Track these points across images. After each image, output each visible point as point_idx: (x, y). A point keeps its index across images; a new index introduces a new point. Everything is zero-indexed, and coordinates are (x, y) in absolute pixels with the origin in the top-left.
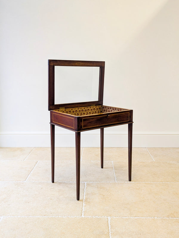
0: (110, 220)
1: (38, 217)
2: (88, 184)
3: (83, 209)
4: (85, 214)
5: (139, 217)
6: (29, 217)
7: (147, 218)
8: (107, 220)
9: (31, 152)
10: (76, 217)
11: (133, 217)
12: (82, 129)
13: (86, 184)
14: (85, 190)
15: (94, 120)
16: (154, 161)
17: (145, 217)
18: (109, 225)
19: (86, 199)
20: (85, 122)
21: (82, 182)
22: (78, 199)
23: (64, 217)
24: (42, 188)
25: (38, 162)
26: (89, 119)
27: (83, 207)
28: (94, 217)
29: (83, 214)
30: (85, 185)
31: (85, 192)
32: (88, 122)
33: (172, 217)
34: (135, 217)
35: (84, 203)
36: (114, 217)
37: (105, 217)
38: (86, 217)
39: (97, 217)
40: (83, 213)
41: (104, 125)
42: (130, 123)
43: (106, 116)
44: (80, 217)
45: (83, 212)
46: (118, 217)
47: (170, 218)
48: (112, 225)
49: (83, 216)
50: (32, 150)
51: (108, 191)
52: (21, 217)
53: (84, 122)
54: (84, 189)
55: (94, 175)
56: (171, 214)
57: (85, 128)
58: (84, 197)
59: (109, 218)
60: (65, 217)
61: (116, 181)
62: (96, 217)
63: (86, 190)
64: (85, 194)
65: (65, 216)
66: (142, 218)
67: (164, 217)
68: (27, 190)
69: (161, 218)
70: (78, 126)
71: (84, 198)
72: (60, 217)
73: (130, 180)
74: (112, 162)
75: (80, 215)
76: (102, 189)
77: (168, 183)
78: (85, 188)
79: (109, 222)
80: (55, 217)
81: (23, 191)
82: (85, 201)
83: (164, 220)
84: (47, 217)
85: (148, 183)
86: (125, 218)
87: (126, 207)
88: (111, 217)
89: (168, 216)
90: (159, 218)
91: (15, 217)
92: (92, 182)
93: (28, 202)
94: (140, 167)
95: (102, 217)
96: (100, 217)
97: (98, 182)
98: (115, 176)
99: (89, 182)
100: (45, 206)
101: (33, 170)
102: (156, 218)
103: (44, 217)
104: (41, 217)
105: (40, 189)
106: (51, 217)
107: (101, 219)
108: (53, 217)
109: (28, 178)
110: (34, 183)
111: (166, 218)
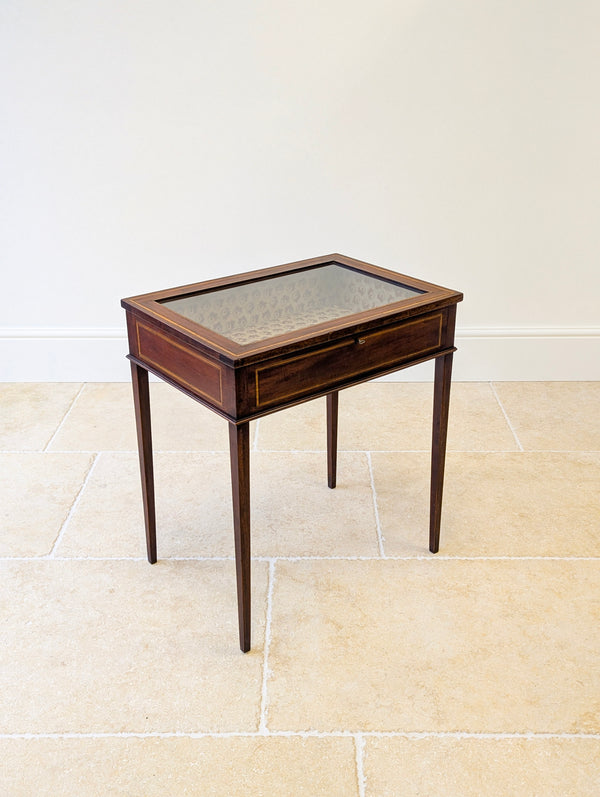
0: (365, 749)
1: (99, 736)
2: (281, 570)
3: (264, 694)
4: (270, 721)
5: (468, 732)
6: (65, 736)
7: (498, 737)
8: (352, 751)
9: (70, 406)
10: (238, 737)
11: (448, 734)
12: (254, 409)
13: (272, 568)
14: (269, 596)
15: (300, 367)
16: (522, 450)
17: (489, 732)
18: (360, 774)
19: (276, 642)
20: (268, 380)
21: (260, 559)
22: (246, 647)
23: (193, 736)
24: (112, 591)
25: (97, 458)
26: (281, 366)
27: (264, 684)
28: (305, 735)
29: (263, 720)
30: (272, 574)
31: (270, 609)
32: (281, 377)
33: (589, 733)
34: (454, 732)
35: (266, 666)
36: (379, 735)
37: (347, 734)
38: (274, 734)
39: (315, 733)
40: (263, 716)
42: (442, 354)
43: (352, 342)
44: (253, 735)
45: (263, 708)
46: (394, 734)
47: (584, 736)
48: (371, 775)
49: (264, 731)
50: (73, 399)
51: (353, 605)
52: (37, 737)
53: (264, 381)
54: (267, 593)
55: (302, 522)
56: (586, 714)
57: (268, 402)
58: (267, 634)
59: (359, 736)
60: (200, 735)
61: (382, 552)
62: (311, 734)
63: (273, 595)
64: (269, 618)
65: (196, 732)
66: (481, 736)
67: (559, 732)
68: (58, 601)
69: (549, 736)
70: (239, 401)
71: (267, 638)
72: (178, 734)
73: (434, 547)
74: (368, 453)
75: (254, 728)
76: (331, 595)
77: (572, 558)
78: (271, 587)
79: (359, 760)
80: (162, 736)
81: (42, 607)
82: (270, 655)
83: (560, 745)
84: (132, 734)
85: (500, 561)
86: (419, 736)
87: (422, 684)
88: (365, 734)
89: (574, 724)
90: (541, 736)
91: (15, 736)
92: (294, 559)
93: (63, 664)
94: (470, 479)
95: (333, 734)
96: (325, 734)
97: (318, 558)
98: (378, 529)
99: (284, 558)
100: (123, 681)
101: (78, 498)
102: (529, 736)
103: (119, 735)
104: (108, 735)
105: (107, 593)
106: (148, 735)
107: (330, 747)
108: (153, 734)
109: (60, 540)
110: (82, 562)
111: (568, 736)
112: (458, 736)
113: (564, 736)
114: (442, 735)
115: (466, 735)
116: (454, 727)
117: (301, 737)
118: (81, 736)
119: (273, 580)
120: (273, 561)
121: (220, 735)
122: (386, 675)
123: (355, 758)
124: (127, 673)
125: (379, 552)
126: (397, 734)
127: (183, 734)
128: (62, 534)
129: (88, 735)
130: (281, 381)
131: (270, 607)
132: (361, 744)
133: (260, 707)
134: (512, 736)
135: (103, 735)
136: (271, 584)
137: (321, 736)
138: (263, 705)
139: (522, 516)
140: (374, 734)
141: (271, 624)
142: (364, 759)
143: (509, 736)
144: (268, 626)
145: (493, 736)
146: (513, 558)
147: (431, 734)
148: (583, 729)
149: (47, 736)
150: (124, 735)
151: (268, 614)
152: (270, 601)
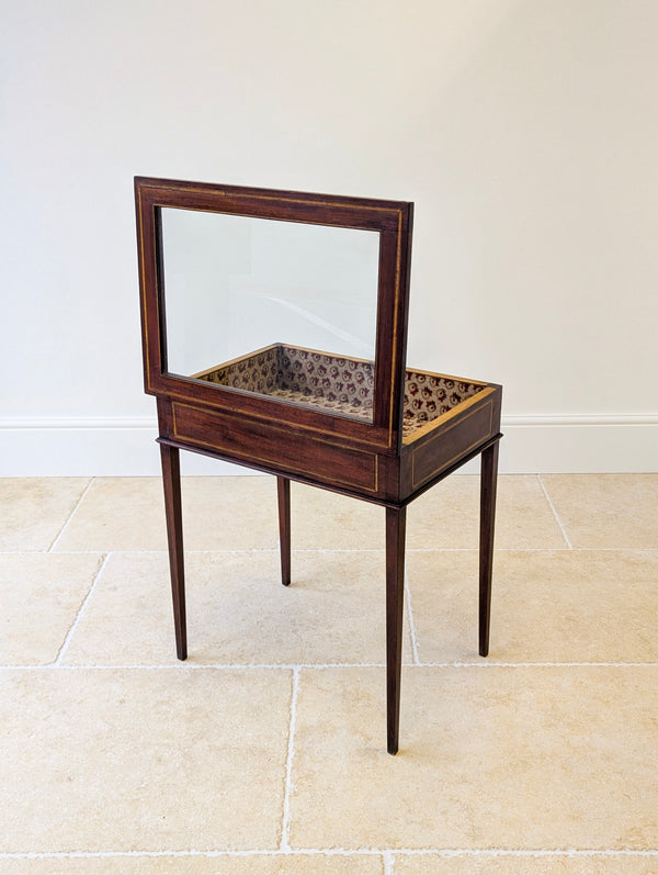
0: (394, 867)
1: (108, 855)
2: (306, 677)
3: (286, 810)
4: (292, 838)
5: (505, 849)
6: (72, 855)
7: (537, 854)
8: (380, 869)
9: (77, 502)
10: (257, 856)
11: (484, 851)
13: (297, 677)
14: (293, 706)
16: (571, 549)
19: (300, 755)
21: (284, 666)
23: (209, 854)
24: (122, 702)
25: (107, 559)
27: (287, 799)
28: (330, 853)
29: (285, 839)
30: (296, 683)
31: (293, 720)
33: (635, 849)
34: (489, 848)
35: (288, 780)
36: (409, 852)
37: (375, 851)
38: (296, 852)
39: (341, 851)
40: (284, 833)
44: (274, 853)
45: (285, 825)
46: (425, 851)
47: (629, 853)
49: (285, 849)
50: (81, 495)
52: (41, 856)
54: (290, 702)
55: (330, 627)
56: (632, 829)
59: (388, 854)
60: (216, 854)
61: (416, 659)
63: (296, 705)
64: (293, 729)
65: (213, 850)
66: (518, 853)
67: (602, 849)
68: (64, 713)
69: (592, 853)
71: (290, 751)
72: (193, 852)
75: (276, 846)
76: (360, 705)
77: (622, 664)
78: (295, 696)
80: (176, 854)
81: (45, 719)
82: (292, 768)
83: (603, 861)
84: (144, 853)
85: (543, 668)
86: (451, 853)
87: (456, 798)
88: (393, 852)
89: (619, 840)
90: (585, 853)
91: (17, 856)
92: (321, 667)
93: (69, 779)
94: (513, 579)
95: (360, 852)
96: (352, 852)
97: (346, 665)
98: (413, 635)
99: (310, 666)
100: (134, 797)
101: (86, 602)
102: (571, 853)
103: (130, 853)
104: (117, 854)
105: (117, 704)
106: (161, 853)
107: (357, 865)
108: (165, 853)
109: (66, 647)
110: (90, 671)
111: (613, 852)
112: (495, 853)
113: (608, 852)
114: (478, 852)
115: (502, 852)
116: (490, 843)
117: (325, 855)
118: (88, 855)
119: (297, 688)
120: (297, 669)
121: (237, 854)
122: (418, 789)
124: (138, 789)
125: (413, 658)
126: (429, 851)
127: (198, 853)
128: (68, 640)
129: (97, 855)
131: (293, 717)
132: (390, 862)
133: (281, 823)
134: (553, 853)
135: (113, 854)
136: (295, 692)
137: (346, 854)
138: (285, 821)
139: (569, 619)
140: (404, 851)
141: (295, 736)
143: (549, 853)
144: (292, 738)
145: (531, 853)
146: (558, 665)
147: (466, 851)
148: (628, 845)
149: (52, 855)
150: (135, 854)
151: (292, 724)
152: (293, 712)
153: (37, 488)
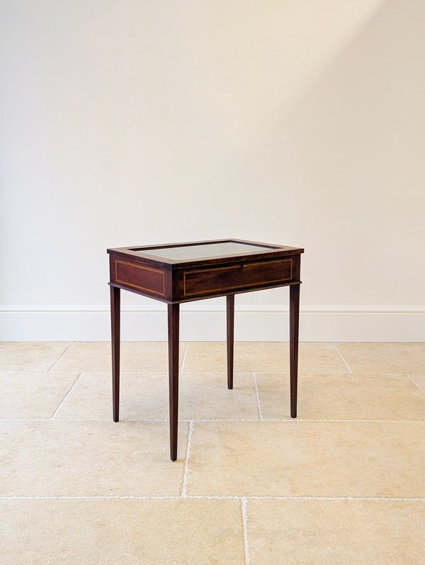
0: (247, 504)
1: (81, 498)
2: (197, 425)
3: (185, 479)
4: (188, 491)
5: (312, 497)
6: (60, 498)
7: (330, 499)
8: (239, 505)
9: (65, 352)
10: (168, 499)
11: (300, 498)
12: (182, 297)
13: (191, 424)
14: (189, 437)
15: (210, 276)
16: (351, 373)
18: (244, 515)
19: (193, 458)
20: (191, 281)
21: (184, 420)
22: (174, 457)
23: (140, 498)
24: (90, 434)
25: (81, 376)
26: (199, 273)
27: (185, 476)
28: (210, 498)
29: (184, 491)
30: (191, 428)
31: (190, 442)
32: (198, 280)
33: (387, 497)
34: (303, 496)
35: (186, 467)
36: (256, 498)
37: (236, 497)
38: (191, 497)
39: (217, 497)
40: (184, 489)
41: (233, 288)
43: (240, 266)
44: (178, 497)
45: (184, 486)
46: (265, 497)
47: (383, 499)
48: (251, 515)
49: (184, 496)
50: (67, 349)
51: (242, 441)
52: (43, 498)
53: (189, 281)
55: (211, 404)
56: (386, 489)
57: (190, 294)
58: (188, 452)
59: (244, 499)
60: (144, 498)
61: (261, 418)
62: (214, 497)
63: (192, 437)
64: (189, 447)
65: (142, 496)
66: (318, 498)
67: (367, 497)
68: (57, 438)
69: (362, 499)
70: (174, 290)
71: (187, 455)
73: (294, 415)
74: (254, 374)
75: (179, 494)
76: (228, 436)
77: (380, 421)
78: (191, 433)
79: (244, 509)
80: (121, 498)
81: (45, 441)
82: (189, 463)
83: (369, 502)
84: (102, 497)
85: (335, 422)
86: (281, 498)
87: (283, 476)
88: (247, 497)
89: (378, 494)
90: (357, 498)
91: (29, 498)
92: (205, 421)
93: (59, 466)
95: (228, 497)
96: (223, 497)
97: (220, 420)
98: (259, 407)
99: (199, 420)
100: (97, 474)
101: (69, 393)
102: (350, 499)
103: (94, 497)
104: (87, 497)
105: (87, 435)
106: (112, 497)
107: (226, 503)
108: (115, 497)
109: (58, 411)
110: (72, 421)
111: (374, 499)
112: (306, 499)
113: (372, 498)
114: (296, 498)
115: (310, 498)
116: (303, 494)
117: (207, 499)
118: (70, 498)
120: (192, 422)
121: (157, 498)
123: (241, 507)
124: (99, 470)
125: (259, 417)
126: (268, 497)
127: (134, 497)
128: (59, 409)
129: (75, 498)
130: (198, 283)
132: (245, 502)
133: (182, 485)
135: (84, 498)
136: (191, 431)
137: (220, 498)
138: (184, 484)
139: (350, 402)
140: (253, 497)
141: (190, 449)
142: (247, 509)
144: (188, 450)
146: (343, 421)
148: (383, 496)
150: (97, 497)
151: (189, 444)
152: (189, 439)
153: (42, 346)
